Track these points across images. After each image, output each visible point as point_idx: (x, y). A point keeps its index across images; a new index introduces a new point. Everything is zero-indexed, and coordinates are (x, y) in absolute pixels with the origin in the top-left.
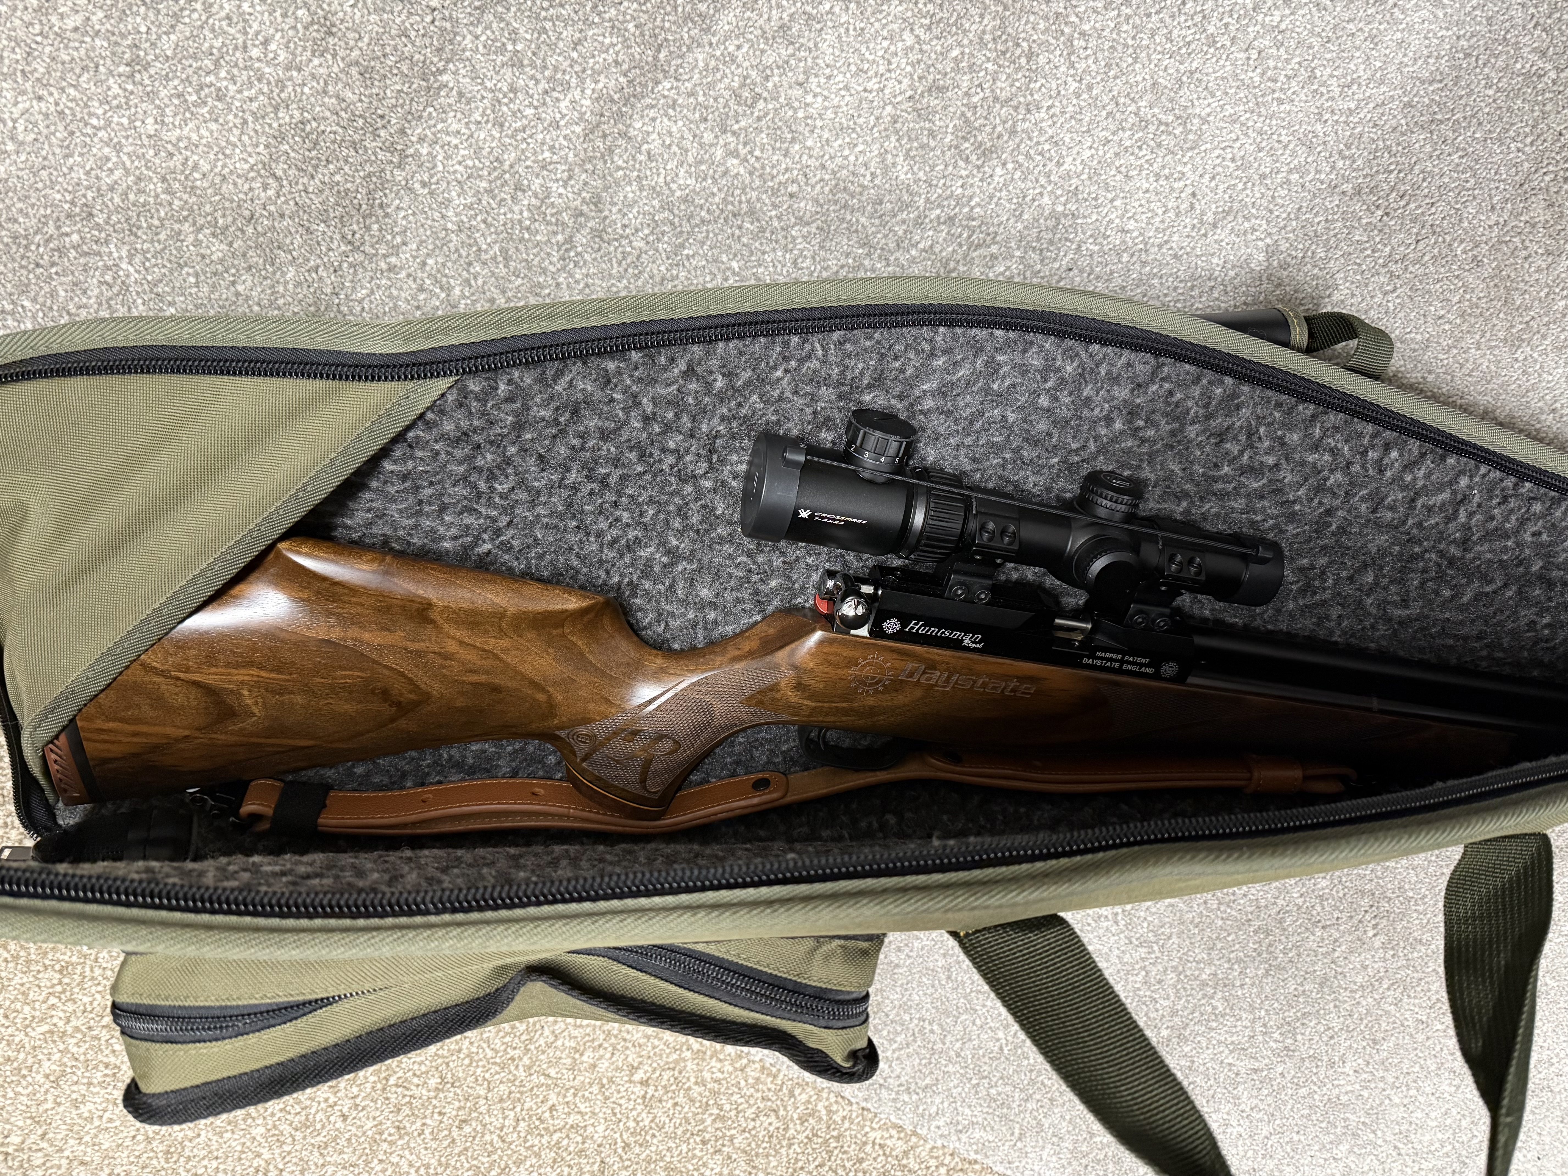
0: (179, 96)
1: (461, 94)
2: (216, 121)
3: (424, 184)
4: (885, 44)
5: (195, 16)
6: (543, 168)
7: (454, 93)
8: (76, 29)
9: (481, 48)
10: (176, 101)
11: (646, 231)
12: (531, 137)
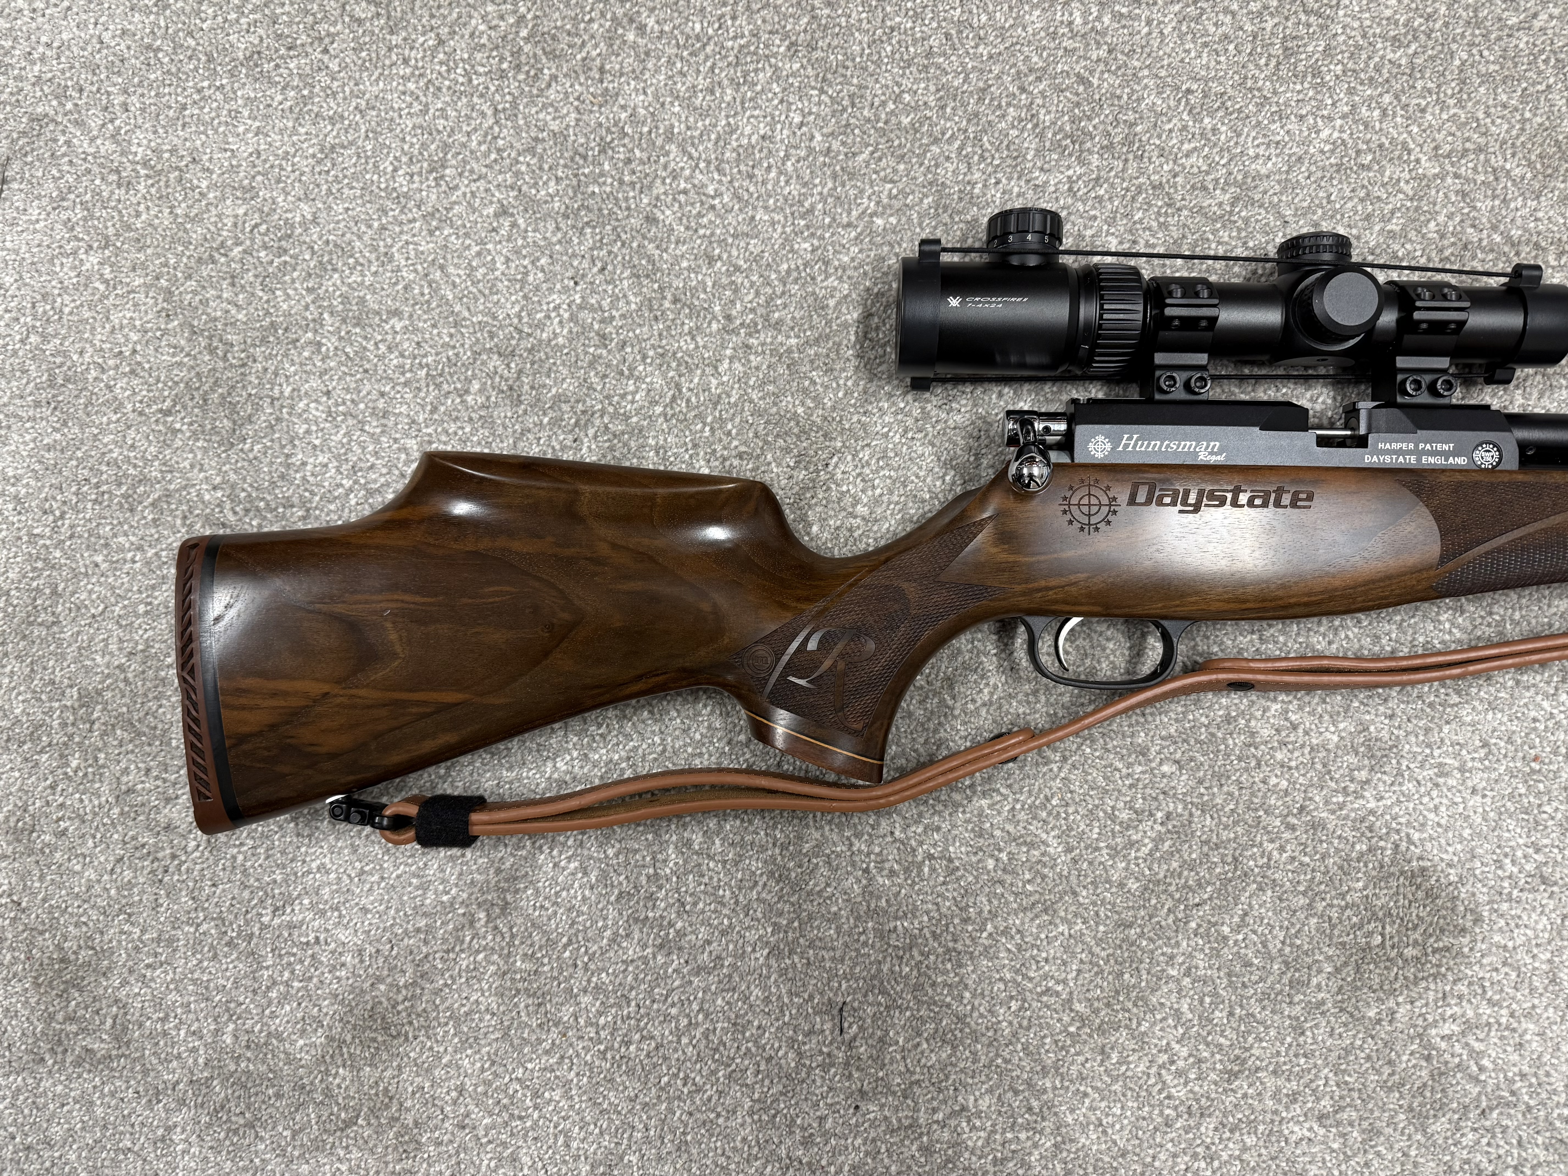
0: (1429, 16)
1: (1204, 188)
2: (1388, 19)
5: (1449, 92)
6: (1098, 179)
8: (1535, 16)
9: (1211, 237)
10: (1429, 10)
12: (1124, 196)
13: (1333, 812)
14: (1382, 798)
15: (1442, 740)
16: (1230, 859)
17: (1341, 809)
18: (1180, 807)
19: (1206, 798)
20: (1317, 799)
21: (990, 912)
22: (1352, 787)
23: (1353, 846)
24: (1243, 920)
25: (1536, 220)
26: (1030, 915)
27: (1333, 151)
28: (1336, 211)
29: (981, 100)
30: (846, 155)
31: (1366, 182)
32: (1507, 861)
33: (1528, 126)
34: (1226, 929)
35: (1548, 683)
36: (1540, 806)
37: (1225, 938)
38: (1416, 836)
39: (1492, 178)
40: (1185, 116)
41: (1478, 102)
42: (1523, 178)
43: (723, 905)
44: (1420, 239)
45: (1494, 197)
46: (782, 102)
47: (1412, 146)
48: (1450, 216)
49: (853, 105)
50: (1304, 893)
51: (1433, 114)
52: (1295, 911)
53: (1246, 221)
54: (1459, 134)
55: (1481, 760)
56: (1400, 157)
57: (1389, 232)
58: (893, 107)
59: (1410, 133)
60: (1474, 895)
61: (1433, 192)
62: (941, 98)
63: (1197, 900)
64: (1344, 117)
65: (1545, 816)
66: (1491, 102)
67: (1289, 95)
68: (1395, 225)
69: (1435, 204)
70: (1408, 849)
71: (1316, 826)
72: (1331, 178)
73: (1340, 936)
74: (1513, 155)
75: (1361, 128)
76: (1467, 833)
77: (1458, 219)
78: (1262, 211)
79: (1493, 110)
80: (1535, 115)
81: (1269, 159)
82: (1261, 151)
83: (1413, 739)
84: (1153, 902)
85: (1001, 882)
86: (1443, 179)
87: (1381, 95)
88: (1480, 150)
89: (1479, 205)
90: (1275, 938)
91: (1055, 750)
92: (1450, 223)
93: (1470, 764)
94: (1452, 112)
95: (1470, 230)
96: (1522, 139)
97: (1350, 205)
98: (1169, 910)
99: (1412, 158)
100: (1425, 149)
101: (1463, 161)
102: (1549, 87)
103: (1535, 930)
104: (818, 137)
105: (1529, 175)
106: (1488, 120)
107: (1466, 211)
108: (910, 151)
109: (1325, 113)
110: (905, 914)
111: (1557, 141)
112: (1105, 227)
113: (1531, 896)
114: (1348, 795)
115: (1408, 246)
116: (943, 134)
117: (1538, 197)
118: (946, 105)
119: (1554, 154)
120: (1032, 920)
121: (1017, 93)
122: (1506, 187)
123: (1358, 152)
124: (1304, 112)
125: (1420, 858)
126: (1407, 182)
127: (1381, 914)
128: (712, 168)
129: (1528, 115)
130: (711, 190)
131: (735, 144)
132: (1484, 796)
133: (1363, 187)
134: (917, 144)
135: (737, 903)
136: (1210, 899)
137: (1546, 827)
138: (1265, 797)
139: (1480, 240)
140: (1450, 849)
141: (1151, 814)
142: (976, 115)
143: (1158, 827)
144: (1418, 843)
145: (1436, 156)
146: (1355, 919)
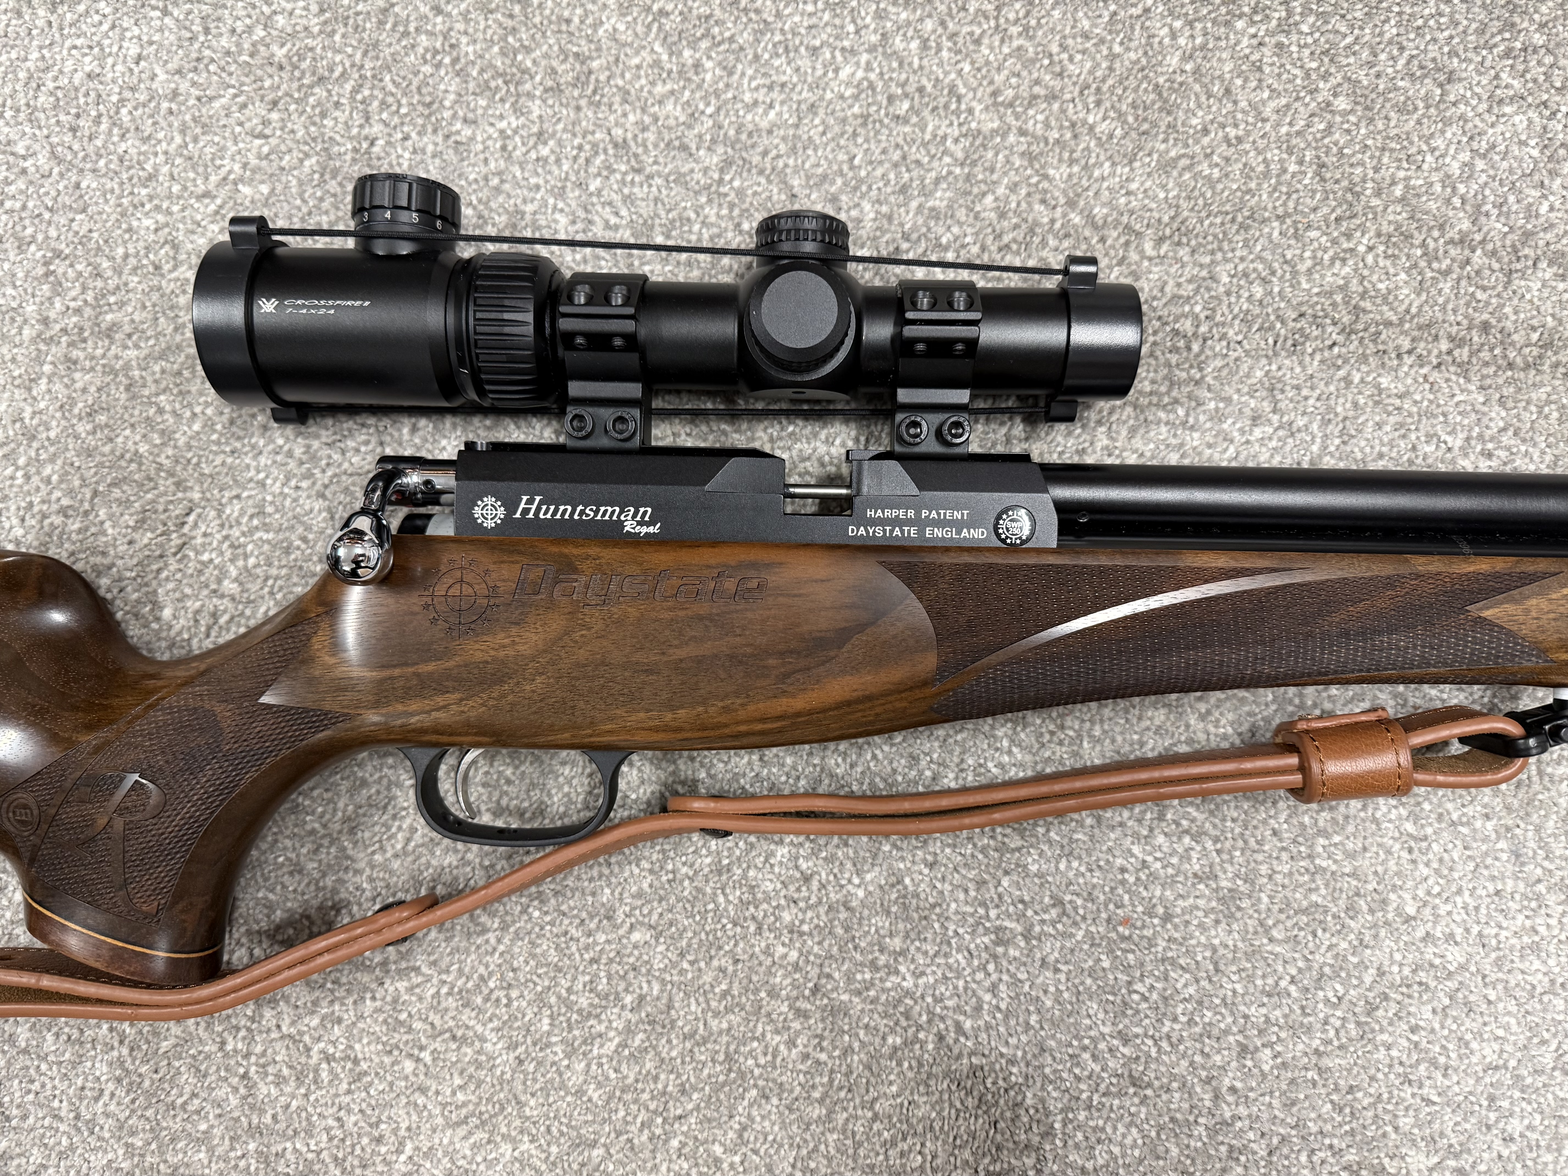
1: (684, 148)
3: (662, 13)
4: (252, 561)
5: (1012, 16)
6: (540, 134)
7: (693, 146)
11: (376, 149)
12: (575, 158)
13: (859, 993)
14: (923, 973)
15: (1000, 896)
16: (721, 1057)
17: (867, 989)
18: (656, 988)
19: (690, 976)
20: (836, 975)
21: (409, 1129)
22: (882, 960)
23: (884, 1039)
24: (740, 1136)
25: (1128, 193)
26: (462, 1131)
27: (856, 97)
28: (861, 181)
29: (381, 23)
30: (199, 99)
31: (900, 140)
32: (1086, 1056)
33: (1117, 65)
34: (718, 1150)
35: (1139, 821)
36: (1130, 983)
37: (717, 1161)
38: (968, 1024)
39: (1068, 135)
40: (657, 48)
41: (1052, 30)
42: (1111, 136)
43: (61, 1119)
44: (971, 220)
45: (1072, 162)
46: (113, 27)
47: (962, 90)
48: (1013, 188)
49: (207, 31)
50: (821, 1101)
51: (992, 48)
52: (808, 1125)
53: (740, 193)
54: (1024, 73)
55: (1053, 923)
56: (946, 107)
57: (932, 209)
58: (262, 33)
59: (960, 72)
60: (1043, 1101)
61: (990, 154)
62: (325, 23)
63: (679, 1112)
64: (872, 49)
65: (1136, 997)
66: (1067, 31)
67: (797, 19)
68: (940, 199)
69: (992, 170)
70: (956, 1041)
71: (835, 1011)
72: (855, 134)
73: (866, 1157)
74: (1098, 103)
75: (895, 65)
76: (1033, 1019)
77: (1023, 192)
78: (763, 180)
79: (1070, 42)
80: (1128, 49)
81: (771, 106)
82: (761, 95)
83: (962, 896)
84: (621, 1113)
85: (423, 1090)
86: (1004, 136)
87: (921, 20)
88: (1052, 97)
89: (1051, 172)
90: (781, 1160)
91: (493, 915)
92: (1013, 198)
93: (1037, 929)
94: (1016, 43)
95: (1038, 207)
96: (1110, 82)
97: (879, 172)
98: (643, 1124)
99: (963, 107)
100: (979, 94)
101: (1031, 112)
102: (1147, 10)
103: (1122, 1145)
104: (162, 76)
105: (1119, 132)
106: (1065, 56)
107: (1034, 180)
108: (287, 94)
109: (846, 43)
110: (295, 1131)
111: (1157, 86)
112: (551, 201)
113: (1116, 1102)
114: (877, 969)
115: (955, 230)
116: (332, 71)
117: (1131, 162)
118: (334, 32)
119: (1153, 103)
120: (465, 1138)
121: (431, 15)
122: (1087, 148)
123: (891, 99)
124: (817, 43)
125: (972, 1054)
126: (956, 141)
127: (920, 1129)
128: (22, 116)
129: (1117, 49)
130: (20, 149)
131: (51, 85)
132: (1057, 970)
133: (897, 146)
134: (295, 85)
135: (77, 1117)
136: (698, 1108)
137: (1137, 1012)
138: (769, 973)
139: (1053, 221)
140: (1013, 1041)
141: (618, 998)
142: (376, 45)
143: (627, 1014)
144: (970, 1033)
145: (995, 104)
146: (886, 1133)
